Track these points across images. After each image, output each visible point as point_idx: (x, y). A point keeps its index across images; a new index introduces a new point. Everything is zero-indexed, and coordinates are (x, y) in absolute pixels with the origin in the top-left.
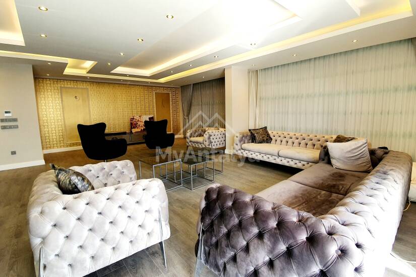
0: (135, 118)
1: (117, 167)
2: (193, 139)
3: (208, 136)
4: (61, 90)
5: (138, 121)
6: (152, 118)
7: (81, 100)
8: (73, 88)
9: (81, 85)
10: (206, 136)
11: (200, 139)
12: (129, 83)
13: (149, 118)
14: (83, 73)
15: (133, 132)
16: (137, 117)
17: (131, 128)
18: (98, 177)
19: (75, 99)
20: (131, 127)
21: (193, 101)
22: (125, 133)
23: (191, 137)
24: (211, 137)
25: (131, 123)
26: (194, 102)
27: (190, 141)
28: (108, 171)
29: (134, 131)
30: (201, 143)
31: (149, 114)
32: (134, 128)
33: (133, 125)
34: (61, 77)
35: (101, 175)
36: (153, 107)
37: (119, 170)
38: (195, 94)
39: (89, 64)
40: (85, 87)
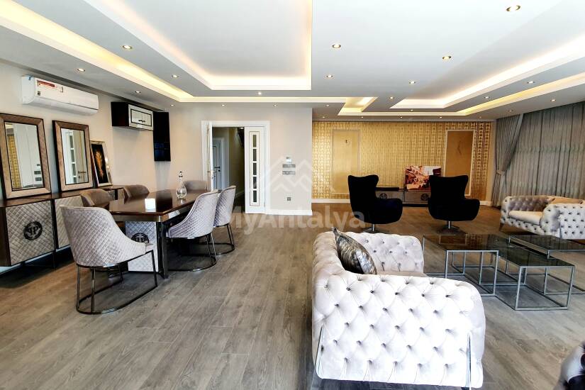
0: (413, 168)
1: (398, 244)
2: (515, 213)
3: (553, 212)
4: (333, 133)
5: (417, 173)
6: (439, 170)
7: (351, 145)
8: (345, 130)
9: (352, 127)
10: (549, 213)
11: (533, 216)
12: (410, 120)
13: (434, 171)
14: (356, 111)
15: (408, 188)
16: (416, 168)
17: (406, 183)
18: (375, 251)
19: (345, 143)
20: (406, 181)
21: (521, 144)
22: (396, 189)
23: (511, 209)
24: (561, 216)
25: (407, 177)
26: (523, 146)
27: (509, 217)
28: (387, 246)
29: (409, 186)
30: (533, 224)
31: (435, 164)
32: (410, 183)
33: (409, 178)
34: (335, 118)
35: (379, 249)
36: (442, 154)
37: (401, 248)
38: (528, 131)
39: (366, 101)
40: (356, 128)
